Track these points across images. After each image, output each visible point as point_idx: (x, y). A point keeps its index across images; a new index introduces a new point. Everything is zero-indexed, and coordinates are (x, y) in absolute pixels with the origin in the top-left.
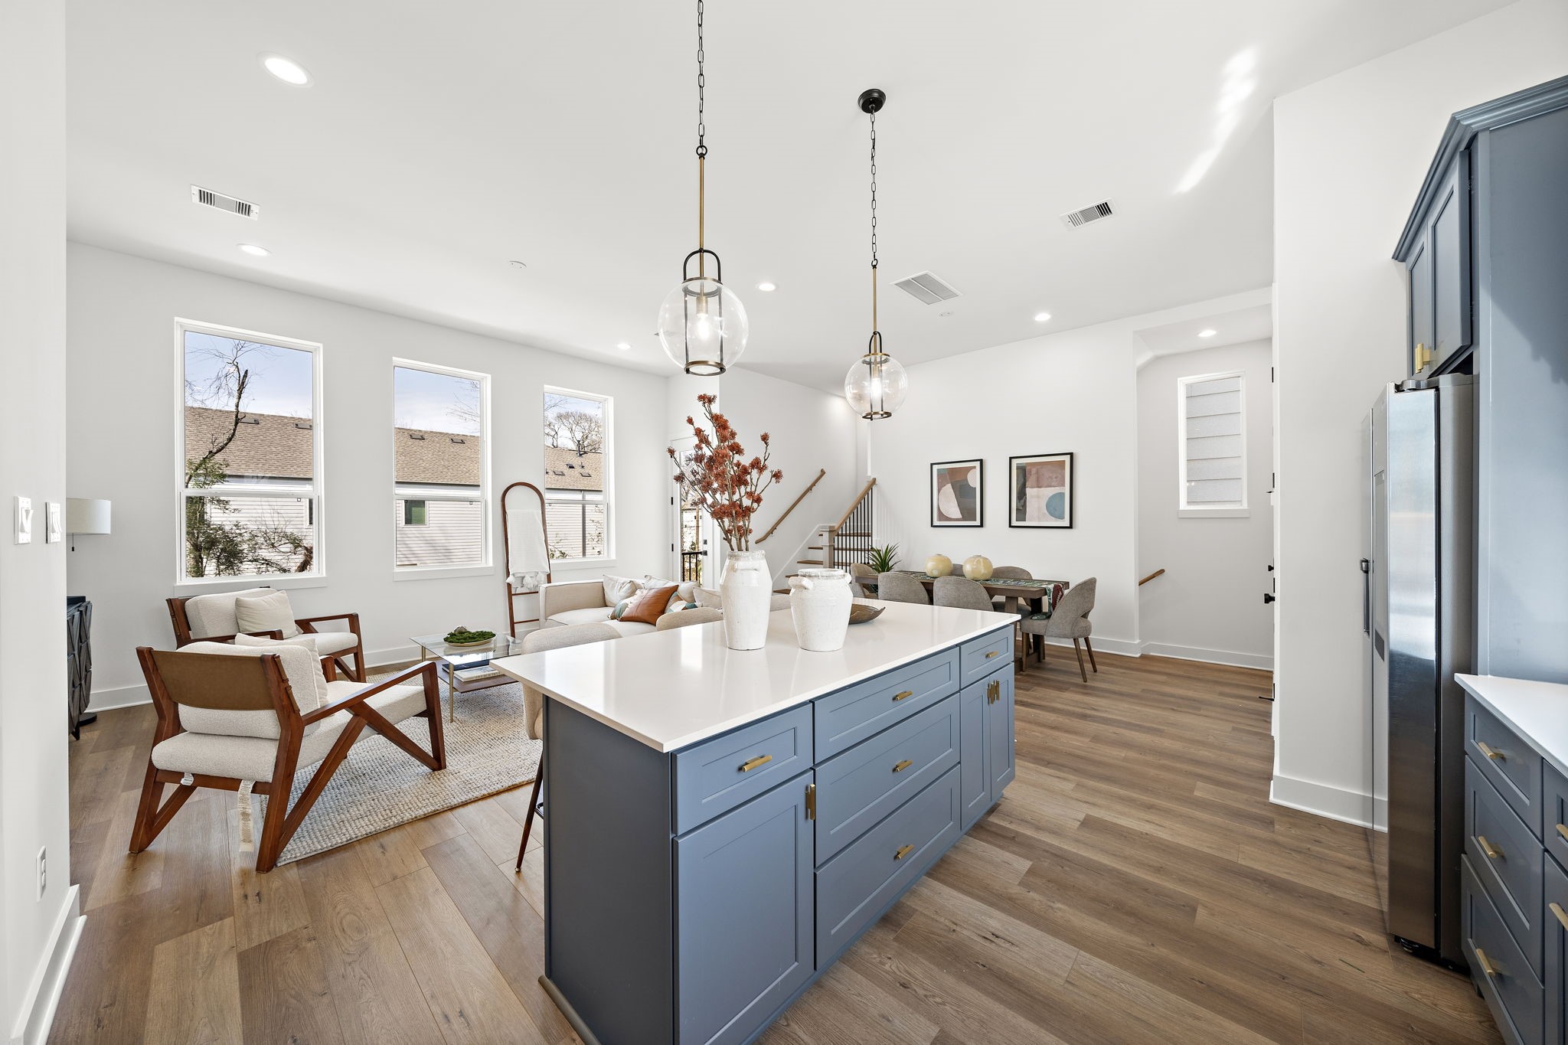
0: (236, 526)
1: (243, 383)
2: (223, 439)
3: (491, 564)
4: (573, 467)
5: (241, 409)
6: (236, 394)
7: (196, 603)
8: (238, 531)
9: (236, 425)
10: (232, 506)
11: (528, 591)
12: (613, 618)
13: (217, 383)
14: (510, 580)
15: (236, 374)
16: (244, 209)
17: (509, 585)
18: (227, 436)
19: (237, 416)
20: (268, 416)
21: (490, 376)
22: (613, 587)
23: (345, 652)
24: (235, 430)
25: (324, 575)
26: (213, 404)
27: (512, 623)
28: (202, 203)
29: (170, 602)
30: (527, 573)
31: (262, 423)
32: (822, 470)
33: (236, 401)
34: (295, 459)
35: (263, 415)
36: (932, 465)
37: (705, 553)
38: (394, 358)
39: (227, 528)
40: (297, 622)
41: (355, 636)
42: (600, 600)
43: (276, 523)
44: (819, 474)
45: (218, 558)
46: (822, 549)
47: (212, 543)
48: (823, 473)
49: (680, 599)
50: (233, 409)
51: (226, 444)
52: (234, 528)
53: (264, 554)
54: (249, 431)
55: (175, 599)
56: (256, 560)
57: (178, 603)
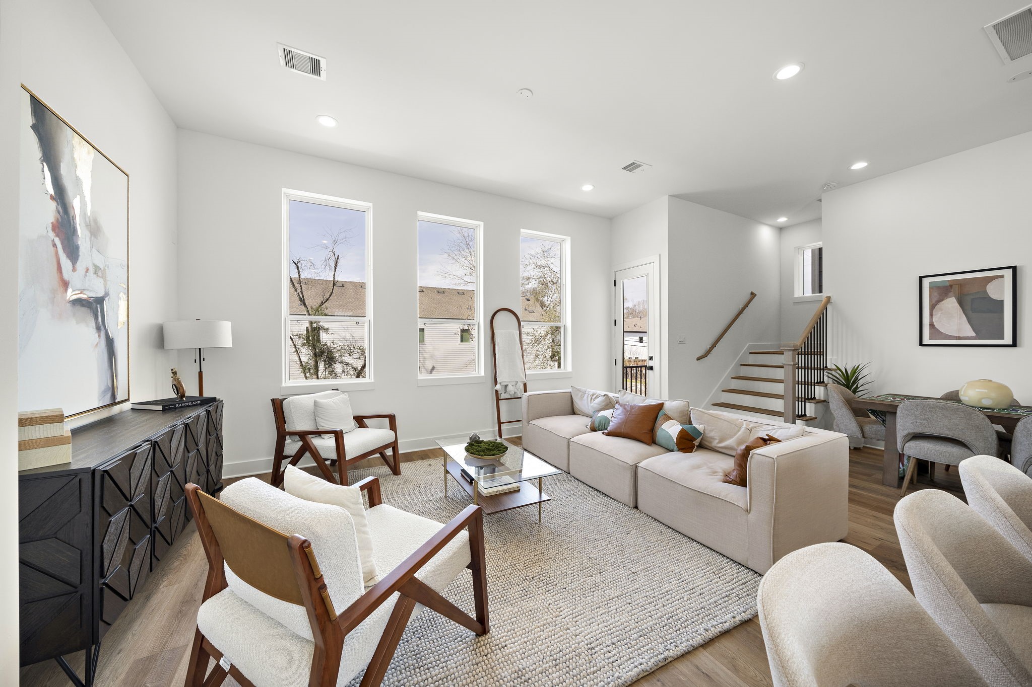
0: (333, 343)
1: (337, 262)
2: (327, 295)
3: (482, 374)
4: (529, 300)
5: (336, 280)
6: (333, 269)
7: (289, 403)
8: (334, 346)
9: (333, 287)
10: (330, 331)
11: (510, 397)
12: (593, 429)
13: (325, 263)
14: (498, 387)
15: (333, 258)
16: (315, 67)
17: (497, 391)
18: (329, 294)
19: (334, 282)
20: (349, 282)
21: (483, 223)
22: (582, 397)
23: (386, 446)
24: (333, 289)
25: (373, 381)
26: (323, 277)
27: (500, 423)
28: (287, 68)
29: (273, 401)
30: (510, 382)
31: (346, 286)
32: (752, 293)
33: (333, 273)
34: (360, 305)
35: (346, 282)
36: (921, 278)
37: (651, 368)
38: (419, 213)
39: (329, 344)
40: (355, 418)
41: (393, 433)
42: (569, 408)
43: (352, 342)
44: (748, 296)
45: (325, 361)
46: (782, 367)
47: (322, 352)
48: (753, 295)
49: (668, 418)
50: (332, 279)
51: (329, 298)
52: (332, 344)
53: (345, 359)
54: (339, 291)
55: (276, 399)
56: (342, 363)
57: (279, 402)
